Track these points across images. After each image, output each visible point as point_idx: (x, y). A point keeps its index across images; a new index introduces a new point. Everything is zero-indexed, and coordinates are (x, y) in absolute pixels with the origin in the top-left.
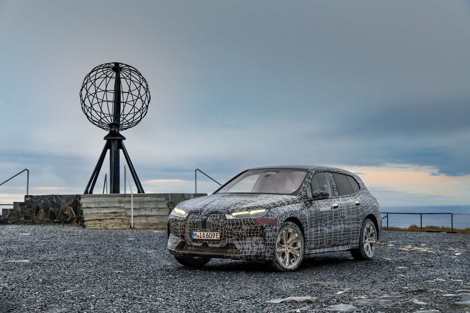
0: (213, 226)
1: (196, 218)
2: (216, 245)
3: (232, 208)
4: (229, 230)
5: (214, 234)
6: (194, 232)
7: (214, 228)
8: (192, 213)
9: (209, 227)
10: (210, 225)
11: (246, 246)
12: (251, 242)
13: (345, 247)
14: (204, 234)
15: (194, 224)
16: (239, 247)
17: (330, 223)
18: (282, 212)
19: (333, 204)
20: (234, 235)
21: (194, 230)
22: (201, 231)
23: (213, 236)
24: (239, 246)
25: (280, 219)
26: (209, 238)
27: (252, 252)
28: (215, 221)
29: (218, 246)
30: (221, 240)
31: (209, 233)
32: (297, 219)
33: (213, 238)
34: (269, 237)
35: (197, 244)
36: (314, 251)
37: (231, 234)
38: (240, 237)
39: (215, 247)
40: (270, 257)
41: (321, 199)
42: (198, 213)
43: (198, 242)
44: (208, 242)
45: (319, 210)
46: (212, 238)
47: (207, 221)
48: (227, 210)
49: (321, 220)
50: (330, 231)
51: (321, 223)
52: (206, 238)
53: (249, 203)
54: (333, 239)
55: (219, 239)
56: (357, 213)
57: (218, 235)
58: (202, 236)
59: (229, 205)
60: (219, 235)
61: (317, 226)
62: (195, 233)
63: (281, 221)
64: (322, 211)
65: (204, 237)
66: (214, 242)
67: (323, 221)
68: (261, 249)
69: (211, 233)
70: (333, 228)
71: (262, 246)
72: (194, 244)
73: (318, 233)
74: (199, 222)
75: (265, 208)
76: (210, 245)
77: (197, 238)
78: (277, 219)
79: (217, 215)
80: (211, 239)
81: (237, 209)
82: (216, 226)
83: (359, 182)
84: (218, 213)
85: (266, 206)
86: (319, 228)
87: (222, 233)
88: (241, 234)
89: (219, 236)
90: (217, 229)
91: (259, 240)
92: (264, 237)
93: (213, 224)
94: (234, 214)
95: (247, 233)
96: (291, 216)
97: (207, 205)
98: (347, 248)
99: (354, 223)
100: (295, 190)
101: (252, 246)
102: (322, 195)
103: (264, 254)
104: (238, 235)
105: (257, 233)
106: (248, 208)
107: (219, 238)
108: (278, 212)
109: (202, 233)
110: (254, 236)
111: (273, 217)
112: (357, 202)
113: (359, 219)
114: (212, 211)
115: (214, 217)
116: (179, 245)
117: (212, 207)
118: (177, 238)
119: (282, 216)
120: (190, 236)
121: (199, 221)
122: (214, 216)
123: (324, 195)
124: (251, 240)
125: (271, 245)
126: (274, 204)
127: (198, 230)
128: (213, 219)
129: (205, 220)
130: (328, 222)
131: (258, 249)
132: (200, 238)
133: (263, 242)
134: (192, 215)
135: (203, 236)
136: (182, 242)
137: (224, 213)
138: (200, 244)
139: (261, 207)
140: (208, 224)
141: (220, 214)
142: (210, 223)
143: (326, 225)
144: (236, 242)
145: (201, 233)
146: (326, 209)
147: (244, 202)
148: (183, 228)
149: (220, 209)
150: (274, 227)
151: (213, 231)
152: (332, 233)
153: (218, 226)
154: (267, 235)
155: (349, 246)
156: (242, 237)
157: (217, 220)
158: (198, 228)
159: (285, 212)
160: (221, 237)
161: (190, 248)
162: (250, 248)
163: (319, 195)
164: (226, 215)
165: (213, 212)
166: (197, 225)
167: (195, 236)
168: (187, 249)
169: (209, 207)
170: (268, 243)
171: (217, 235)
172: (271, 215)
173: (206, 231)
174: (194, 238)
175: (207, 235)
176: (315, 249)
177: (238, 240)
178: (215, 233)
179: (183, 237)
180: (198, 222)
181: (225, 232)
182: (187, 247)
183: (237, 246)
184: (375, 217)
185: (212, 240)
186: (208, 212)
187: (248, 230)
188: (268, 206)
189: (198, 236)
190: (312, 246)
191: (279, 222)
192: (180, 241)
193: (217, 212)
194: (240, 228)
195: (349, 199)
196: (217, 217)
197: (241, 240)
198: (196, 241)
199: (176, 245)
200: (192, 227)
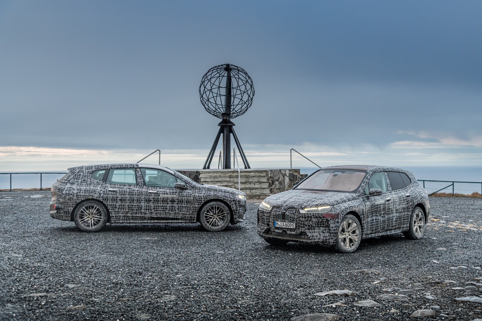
0: (290, 218)
1: (277, 211)
2: (293, 233)
3: (305, 204)
4: (302, 222)
5: (291, 225)
8: (275, 207)
9: (287, 218)
10: (288, 217)
11: (315, 234)
12: (319, 232)
13: (397, 231)
14: (283, 223)
15: (276, 216)
17: (383, 213)
18: (343, 208)
19: (387, 198)
20: (306, 225)
21: (277, 220)
22: (281, 222)
24: (310, 234)
25: (341, 213)
26: (287, 227)
27: (319, 239)
28: (291, 214)
29: (294, 233)
30: (296, 229)
31: (287, 223)
32: (356, 212)
34: (332, 228)
35: (278, 231)
36: (370, 236)
37: (303, 224)
38: (310, 227)
39: (292, 234)
40: (334, 243)
41: (376, 195)
42: (279, 207)
43: (279, 230)
44: (286, 230)
45: (374, 204)
46: (290, 227)
47: (286, 214)
48: (301, 206)
49: (376, 212)
50: (383, 219)
51: (376, 213)
52: (285, 227)
53: (318, 200)
54: (386, 226)
55: (295, 228)
56: (408, 203)
58: (282, 225)
59: (302, 202)
60: (294, 225)
61: (373, 216)
62: (277, 222)
63: (343, 215)
64: (377, 205)
66: (291, 230)
67: (378, 212)
68: (326, 237)
69: (289, 224)
70: (386, 217)
71: (327, 234)
72: (276, 231)
73: (373, 222)
75: (329, 205)
76: (288, 232)
78: (339, 213)
81: (308, 205)
82: (292, 218)
83: (411, 177)
85: (331, 204)
86: (374, 218)
87: (297, 224)
88: (311, 225)
89: (294, 226)
90: (293, 220)
91: (325, 230)
92: (329, 228)
93: (290, 217)
94: (306, 210)
95: (316, 224)
96: (351, 210)
97: (286, 201)
98: (399, 231)
99: (404, 212)
100: (355, 189)
101: (320, 234)
102: (377, 193)
103: (329, 240)
104: (309, 226)
105: (324, 224)
106: (316, 205)
108: (340, 208)
109: (282, 223)
110: (321, 226)
111: (336, 212)
112: (408, 194)
113: (409, 208)
115: (291, 211)
116: (266, 230)
117: (290, 203)
118: (264, 226)
119: (343, 211)
120: (274, 225)
123: (378, 192)
124: (319, 230)
125: (334, 234)
126: (337, 202)
129: (284, 213)
130: (382, 212)
131: (324, 237)
132: (281, 227)
133: (328, 232)
134: (275, 209)
136: (267, 228)
137: (299, 208)
138: (281, 231)
139: (327, 204)
140: (287, 216)
141: (295, 209)
142: (288, 215)
143: (381, 215)
144: (307, 231)
146: (380, 203)
147: (315, 200)
148: (268, 218)
149: (295, 205)
150: (337, 220)
151: (290, 222)
152: (385, 221)
153: (294, 218)
154: (331, 225)
155: (400, 230)
156: (312, 227)
157: (293, 213)
158: (279, 219)
159: (345, 208)
160: (296, 226)
162: (318, 236)
163: (374, 193)
164: (300, 210)
165: (290, 208)
166: (278, 216)
167: (277, 225)
168: (271, 234)
169: (287, 203)
170: (332, 232)
171: (293, 225)
172: (335, 211)
173: (285, 222)
175: (286, 225)
176: (371, 234)
177: (309, 229)
178: (292, 223)
179: (268, 225)
180: (279, 214)
181: (299, 223)
182: (271, 232)
183: (308, 234)
184: (423, 205)
185: (289, 229)
186: (287, 207)
187: (316, 222)
188: (332, 203)
189: (279, 225)
190: (369, 232)
191: (340, 216)
192: (266, 228)
193: (293, 208)
194: (310, 220)
195: (400, 193)
196: (293, 211)
197: (311, 229)
198: (278, 228)
199: (263, 231)
200: (275, 218)
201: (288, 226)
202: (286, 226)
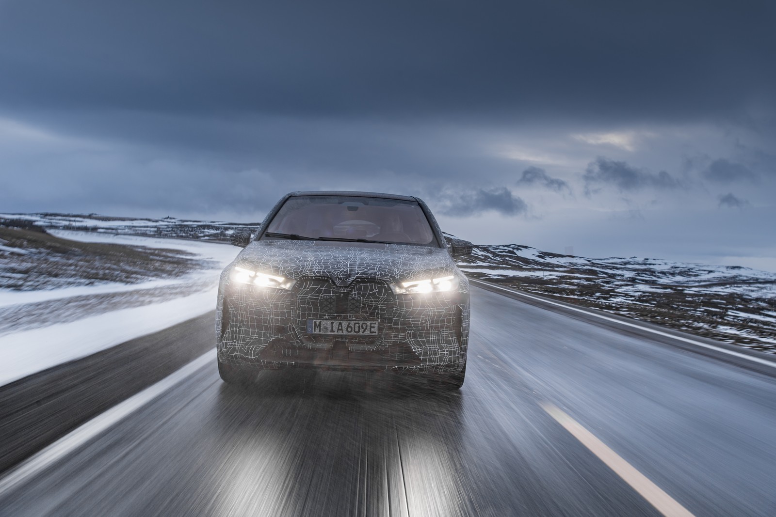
0: (363, 307)
2: (367, 348)
4: (398, 316)
5: (364, 326)
6: (314, 321)
7: (366, 312)
8: (306, 280)
9: (353, 309)
10: (357, 307)
11: (431, 348)
12: (439, 340)
14: (340, 324)
15: (314, 304)
16: (417, 350)
20: (410, 326)
21: (315, 315)
22: (334, 318)
23: (363, 328)
24: (418, 348)
26: (353, 333)
27: (441, 359)
28: (368, 298)
29: (372, 348)
30: (379, 336)
31: (352, 323)
33: (363, 332)
35: (316, 346)
37: (402, 323)
38: (418, 330)
39: (363, 351)
42: (327, 281)
43: (321, 342)
44: (347, 340)
46: (361, 333)
47: (350, 298)
48: (391, 277)
52: (345, 333)
55: (376, 334)
57: (374, 327)
58: (335, 329)
60: (376, 326)
62: (318, 322)
65: (342, 329)
66: (363, 340)
68: (454, 353)
69: (359, 323)
71: (456, 347)
72: (310, 345)
74: (329, 300)
75: (452, 272)
76: (352, 347)
77: (322, 333)
79: (371, 286)
80: (359, 334)
81: (407, 274)
82: (370, 307)
84: (375, 283)
87: (381, 323)
88: (422, 324)
89: (375, 330)
90: (372, 314)
91: (452, 335)
92: (459, 329)
94: (405, 285)
95: (432, 322)
101: (441, 347)
103: (459, 361)
104: (416, 326)
105: (449, 321)
107: (375, 332)
109: (336, 323)
110: (442, 327)
114: (361, 279)
116: (269, 346)
118: (259, 333)
120: (302, 329)
121: (331, 298)
122: (366, 288)
124: (438, 336)
127: (325, 315)
128: (364, 295)
129: (346, 295)
131: (450, 353)
132: (330, 333)
133: (456, 340)
135: (338, 330)
136: (277, 340)
137: (388, 281)
138: (323, 346)
139: (446, 270)
140: (353, 304)
141: (379, 283)
142: (357, 301)
144: (410, 341)
145: (332, 323)
148: (282, 312)
149: (376, 273)
151: (364, 318)
153: (376, 308)
154: (463, 324)
156: (424, 329)
157: (373, 295)
158: (326, 311)
160: (380, 329)
161: (288, 352)
162: (438, 352)
164: (391, 286)
165: (363, 281)
166: (324, 305)
167: (317, 329)
171: (371, 327)
173: (345, 319)
174: (314, 332)
175: (348, 326)
177: (414, 336)
178: (368, 323)
179: (280, 330)
180: (327, 300)
181: (391, 319)
182: (278, 351)
183: (415, 349)
185: (357, 337)
186: (350, 279)
187: (435, 316)
189: (326, 328)
192: (270, 339)
193: (370, 280)
194: (421, 312)
196: (372, 290)
197: (421, 336)
198: (316, 338)
199: (261, 347)
200: (310, 309)
201: (357, 329)
202: (349, 329)
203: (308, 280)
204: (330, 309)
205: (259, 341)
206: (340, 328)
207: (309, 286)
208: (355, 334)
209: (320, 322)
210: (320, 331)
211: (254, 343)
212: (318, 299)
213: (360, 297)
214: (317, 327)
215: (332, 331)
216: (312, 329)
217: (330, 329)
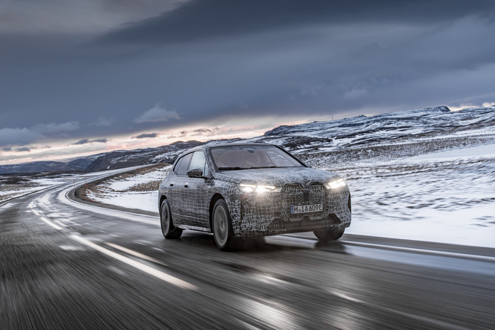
2: (318, 218)
4: (330, 200)
5: (317, 207)
6: (294, 207)
7: (317, 200)
8: (287, 186)
9: (311, 199)
10: (313, 197)
11: (343, 215)
14: (306, 207)
15: (293, 198)
20: (335, 204)
21: (294, 204)
22: (302, 205)
26: (312, 211)
27: (347, 220)
29: (320, 218)
31: (312, 206)
33: (317, 210)
35: (296, 220)
37: (332, 203)
39: (316, 220)
42: (298, 185)
44: (310, 215)
46: (316, 211)
47: (310, 193)
52: (309, 211)
55: (322, 210)
57: (321, 207)
58: (304, 210)
60: (322, 206)
62: (296, 207)
65: (307, 210)
66: (319, 213)
69: (314, 206)
72: (292, 220)
74: (300, 195)
77: (298, 212)
79: (318, 186)
80: (315, 211)
82: (318, 197)
84: (319, 184)
87: (324, 204)
88: (338, 203)
89: (321, 208)
90: (320, 200)
93: (316, 196)
94: (329, 184)
109: (305, 207)
114: (313, 183)
115: (316, 188)
120: (288, 212)
121: (301, 194)
124: (344, 209)
127: (299, 203)
128: (315, 191)
129: (308, 192)
132: (302, 212)
135: (306, 210)
137: (324, 183)
138: (300, 219)
140: (311, 196)
142: (313, 194)
144: (336, 212)
145: (303, 207)
148: (278, 204)
151: (316, 203)
153: (321, 196)
156: (339, 205)
157: (319, 191)
158: (299, 201)
160: (324, 208)
161: (277, 226)
164: (325, 185)
166: (298, 198)
171: (320, 207)
173: (309, 204)
174: (294, 213)
175: (310, 208)
178: (319, 205)
179: (278, 214)
180: (299, 195)
181: (328, 202)
183: (338, 216)
185: (313, 213)
187: (342, 198)
189: (300, 210)
192: (273, 219)
194: (338, 197)
196: (318, 188)
197: (339, 209)
198: (295, 216)
199: (268, 224)
200: (291, 201)
201: (314, 209)
202: (311, 209)
203: (289, 186)
204: (301, 200)
205: (266, 221)
206: (306, 209)
207: (289, 189)
208: (313, 211)
209: (297, 207)
210: (297, 212)
211: (263, 223)
212: (295, 195)
213: (314, 192)
214: (296, 210)
215: (303, 211)
216: (293, 211)
217: (302, 210)
